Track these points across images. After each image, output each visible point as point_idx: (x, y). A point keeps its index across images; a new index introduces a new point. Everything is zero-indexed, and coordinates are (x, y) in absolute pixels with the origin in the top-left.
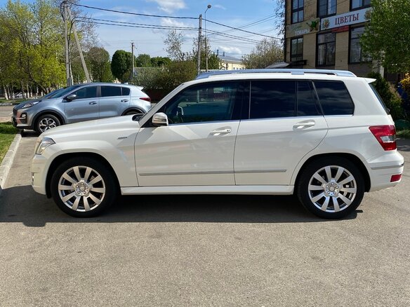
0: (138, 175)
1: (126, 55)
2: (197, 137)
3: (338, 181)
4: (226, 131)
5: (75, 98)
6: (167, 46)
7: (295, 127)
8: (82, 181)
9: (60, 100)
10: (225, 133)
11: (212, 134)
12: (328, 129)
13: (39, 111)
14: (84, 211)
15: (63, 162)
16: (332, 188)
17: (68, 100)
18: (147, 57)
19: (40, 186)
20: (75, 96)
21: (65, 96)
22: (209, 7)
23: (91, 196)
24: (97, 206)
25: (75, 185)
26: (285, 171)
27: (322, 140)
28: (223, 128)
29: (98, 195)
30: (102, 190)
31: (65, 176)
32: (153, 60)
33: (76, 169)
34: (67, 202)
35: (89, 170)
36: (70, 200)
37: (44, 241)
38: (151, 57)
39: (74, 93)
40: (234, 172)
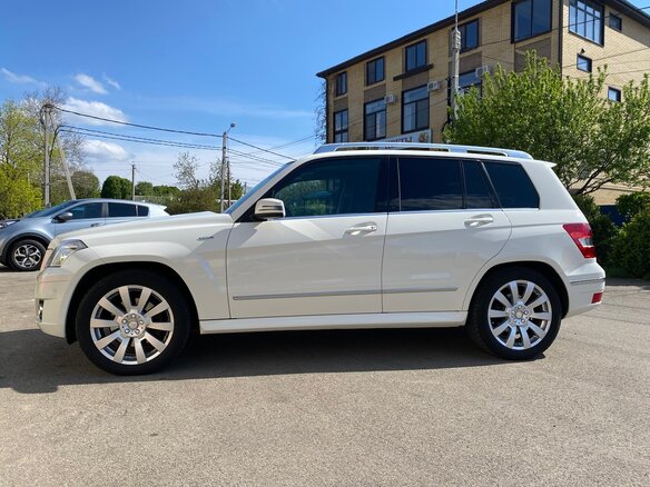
0: (231, 299)
1: (121, 181)
2: (328, 237)
3: (527, 304)
4: (369, 227)
5: (70, 218)
6: (177, 172)
7: (467, 224)
8: (133, 311)
9: (48, 220)
10: (369, 231)
11: (349, 233)
12: (512, 227)
13: (14, 235)
14: (136, 363)
15: (101, 280)
16: (519, 314)
17: (59, 220)
18: (149, 185)
19: (54, 322)
20: (71, 214)
21: (57, 214)
22: (232, 126)
23: (148, 337)
24: (158, 353)
25: (120, 318)
26: (455, 290)
27: (506, 243)
28: (364, 224)
29: (160, 335)
30: (168, 327)
31: (104, 303)
32: (156, 189)
33: (124, 291)
34: (105, 349)
35: (146, 292)
36: (111, 345)
37: (74, 419)
38: (154, 185)
39: (70, 211)
40: (382, 292)
